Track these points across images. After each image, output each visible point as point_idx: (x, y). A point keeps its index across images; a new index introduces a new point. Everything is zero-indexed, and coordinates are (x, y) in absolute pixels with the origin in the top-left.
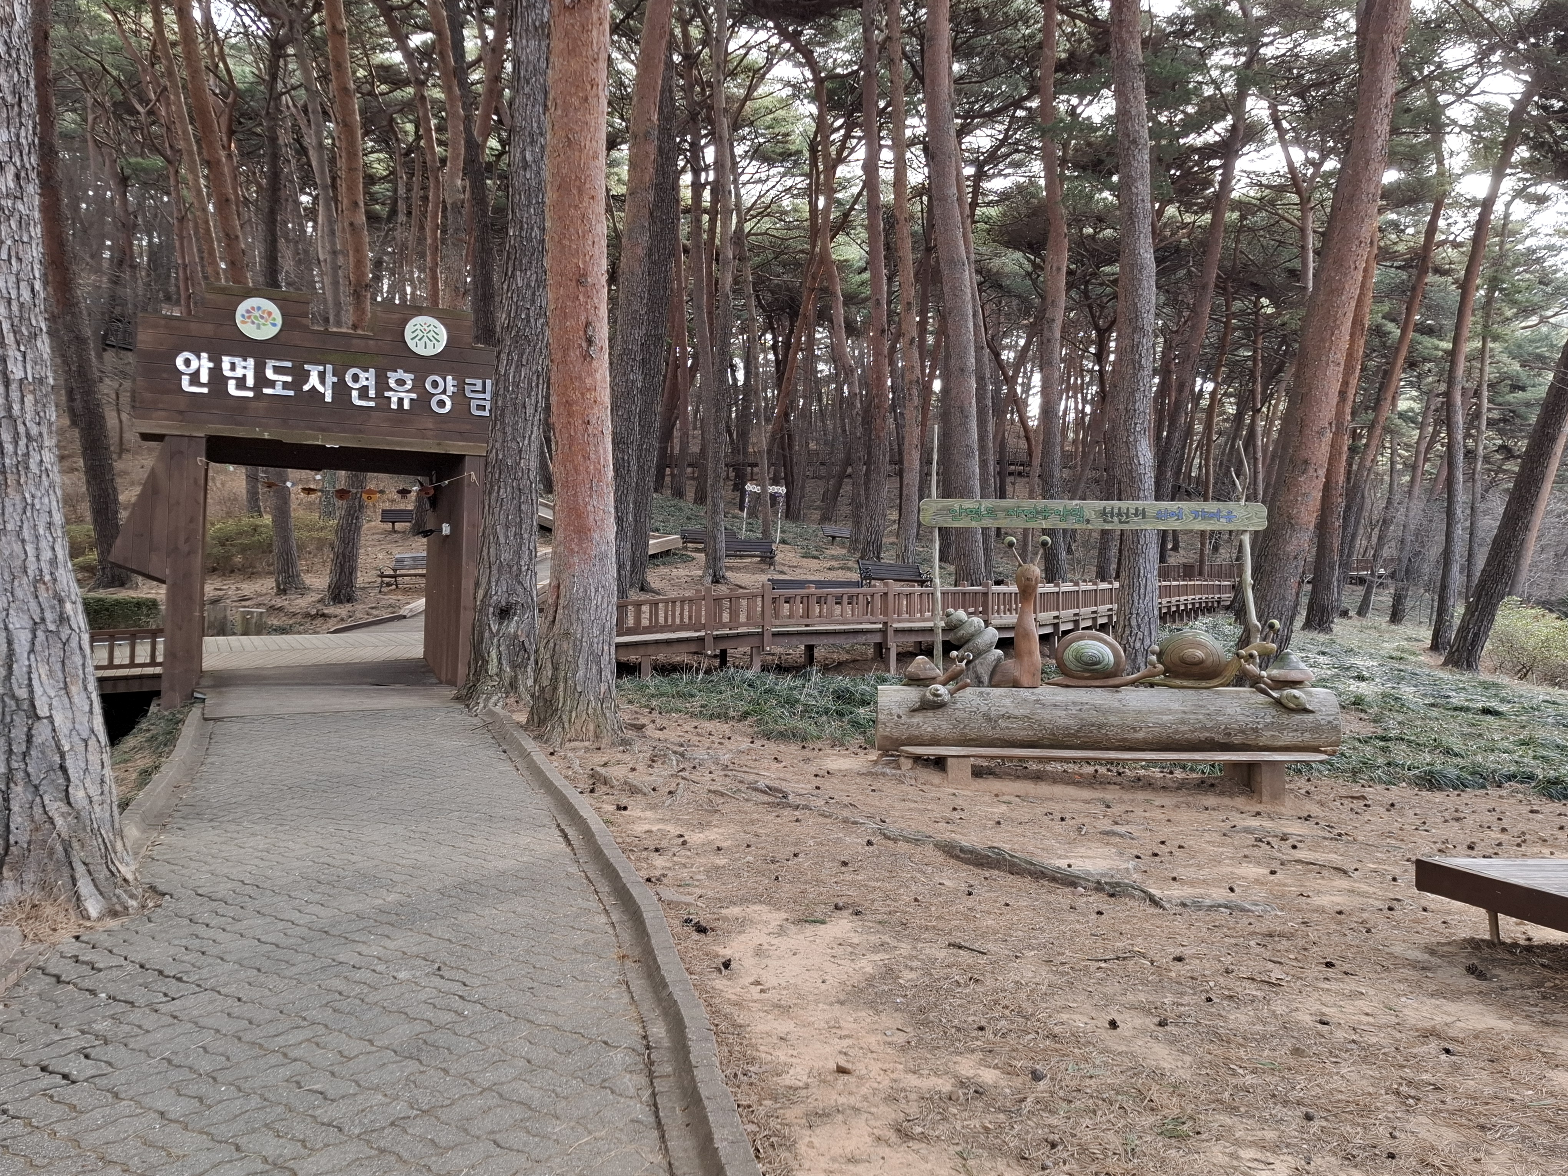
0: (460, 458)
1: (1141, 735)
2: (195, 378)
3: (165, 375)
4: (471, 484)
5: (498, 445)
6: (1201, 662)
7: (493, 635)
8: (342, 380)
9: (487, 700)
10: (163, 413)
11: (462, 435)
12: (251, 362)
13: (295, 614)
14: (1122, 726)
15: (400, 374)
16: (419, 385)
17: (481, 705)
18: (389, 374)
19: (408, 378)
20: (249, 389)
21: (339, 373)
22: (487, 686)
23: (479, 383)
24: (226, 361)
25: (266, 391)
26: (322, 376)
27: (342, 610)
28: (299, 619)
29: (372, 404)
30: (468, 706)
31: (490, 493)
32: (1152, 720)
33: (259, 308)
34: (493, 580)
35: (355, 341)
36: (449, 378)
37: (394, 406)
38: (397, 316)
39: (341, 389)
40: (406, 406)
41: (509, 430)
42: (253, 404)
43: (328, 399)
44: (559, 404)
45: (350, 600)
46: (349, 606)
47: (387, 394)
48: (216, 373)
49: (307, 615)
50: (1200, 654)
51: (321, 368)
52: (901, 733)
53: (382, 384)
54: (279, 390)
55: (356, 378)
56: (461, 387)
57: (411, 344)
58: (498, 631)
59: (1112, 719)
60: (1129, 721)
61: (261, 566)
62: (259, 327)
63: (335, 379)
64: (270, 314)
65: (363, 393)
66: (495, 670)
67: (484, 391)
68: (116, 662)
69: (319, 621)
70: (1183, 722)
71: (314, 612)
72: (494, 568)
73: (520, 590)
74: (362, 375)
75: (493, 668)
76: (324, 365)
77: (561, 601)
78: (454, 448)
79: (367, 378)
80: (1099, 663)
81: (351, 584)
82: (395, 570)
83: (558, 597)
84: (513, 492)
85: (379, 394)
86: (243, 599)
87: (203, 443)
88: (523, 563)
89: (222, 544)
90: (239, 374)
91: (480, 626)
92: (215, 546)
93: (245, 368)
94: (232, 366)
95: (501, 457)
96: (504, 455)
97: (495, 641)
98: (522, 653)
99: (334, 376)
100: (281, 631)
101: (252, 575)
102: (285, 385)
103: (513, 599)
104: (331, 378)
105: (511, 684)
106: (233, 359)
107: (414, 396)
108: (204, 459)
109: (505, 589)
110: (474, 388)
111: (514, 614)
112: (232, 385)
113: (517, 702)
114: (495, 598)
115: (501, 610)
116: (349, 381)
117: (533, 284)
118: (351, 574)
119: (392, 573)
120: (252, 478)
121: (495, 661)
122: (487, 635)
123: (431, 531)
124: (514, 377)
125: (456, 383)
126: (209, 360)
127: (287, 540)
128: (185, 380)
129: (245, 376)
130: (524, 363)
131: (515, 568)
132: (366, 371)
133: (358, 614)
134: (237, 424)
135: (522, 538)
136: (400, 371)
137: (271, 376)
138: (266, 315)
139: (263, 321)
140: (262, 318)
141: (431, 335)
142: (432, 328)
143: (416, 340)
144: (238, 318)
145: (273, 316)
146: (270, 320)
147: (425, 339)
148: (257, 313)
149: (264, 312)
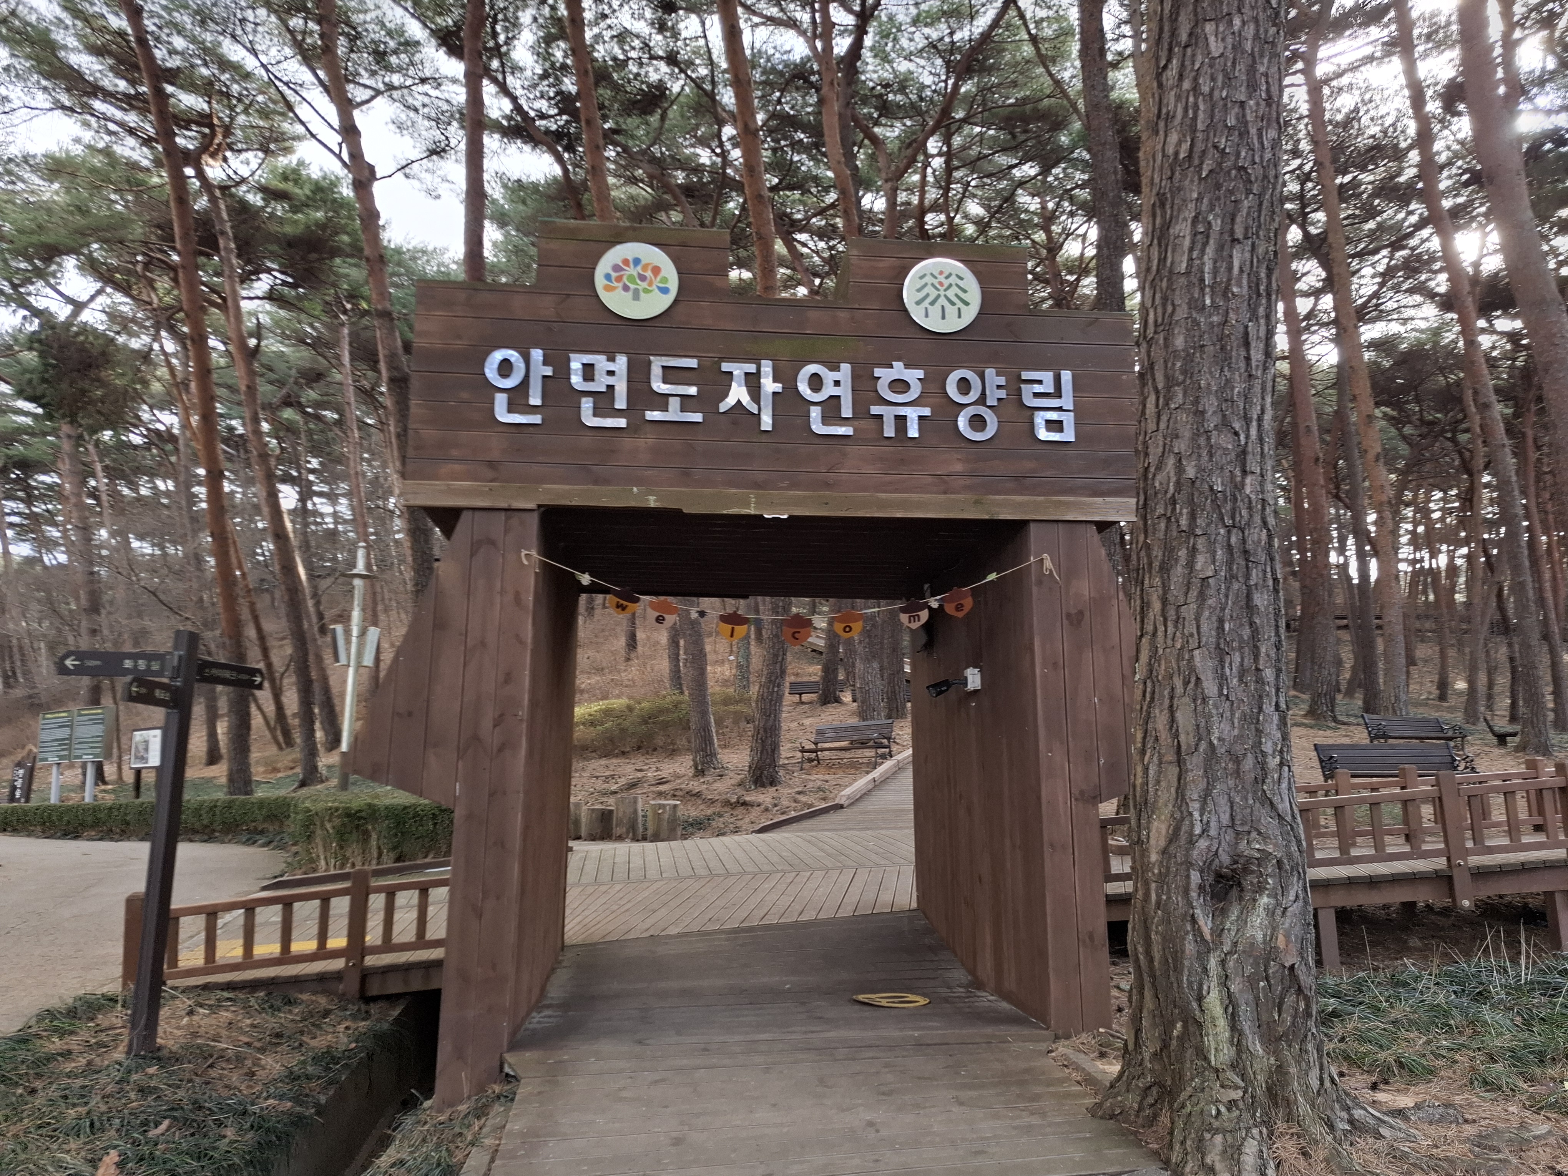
0: (1020, 526)
2: (518, 398)
3: (465, 395)
4: (1044, 579)
5: (1181, 446)
7: (1205, 948)
8: (791, 387)
10: (457, 467)
11: (1020, 482)
12: (622, 361)
13: (713, 802)
15: (898, 370)
16: (934, 390)
18: (878, 372)
19: (914, 375)
20: (619, 413)
21: (785, 376)
23: (1047, 377)
24: (576, 364)
25: (654, 415)
26: (753, 382)
27: (765, 797)
28: (717, 808)
29: (846, 431)
31: (1165, 569)
33: (637, 261)
34: (1194, 793)
35: (814, 314)
36: (990, 372)
37: (888, 434)
38: (888, 261)
39: (789, 403)
40: (913, 432)
41: (1210, 404)
42: (627, 442)
43: (767, 422)
45: (773, 782)
46: (772, 791)
47: (875, 410)
48: (557, 386)
49: (727, 803)
51: (751, 368)
53: (865, 392)
54: (674, 413)
55: (816, 382)
56: (1013, 388)
57: (917, 315)
58: (1219, 933)
61: (682, 742)
62: (636, 296)
63: (778, 387)
64: (656, 270)
65: (831, 407)
66: (1226, 1052)
67: (1058, 393)
69: (740, 814)
71: (734, 799)
72: (1195, 765)
73: (1268, 823)
74: (829, 376)
75: (1217, 1044)
76: (757, 362)
78: (1006, 507)
79: (839, 382)
81: (773, 763)
82: (816, 744)
84: (1230, 563)
85: (861, 411)
86: (661, 782)
87: (533, 522)
88: (1268, 747)
89: (646, 723)
90: (600, 384)
91: (1167, 921)
92: (640, 724)
93: (611, 373)
94: (589, 371)
95: (1191, 472)
96: (1200, 469)
97: (1213, 963)
98: (1290, 999)
99: (775, 380)
100: (698, 826)
101: (672, 752)
102: (686, 402)
103: (1252, 847)
104: (769, 385)
105: (1270, 1091)
106: (588, 358)
107: (926, 412)
108: (534, 553)
109: (1225, 819)
110: (1038, 388)
111: (1260, 888)
112: (587, 404)
113: (1305, 1154)
114: (1203, 844)
115: (1219, 876)
116: (804, 388)
117: (1248, 46)
118: (773, 751)
119: (813, 747)
120: (674, 658)
121: (1222, 1022)
122: (1190, 947)
123: (947, 683)
124: (1215, 272)
125: (1002, 381)
126: (545, 363)
127: (704, 714)
128: (501, 401)
129: (611, 388)
130: (1239, 233)
131: (1249, 763)
132: (835, 368)
133: (785, 802)
134: (597, 481)
135: (1260, 681)
136: (898, 365)
137: (659, 386)
138: (649, 274)
139: (644, 285)
140: (643, 278)
141: (951, 294)
142: (953, 280)
143: (926, 303)
144: (600, 281)
145: (663, 273)
146: (657, 282)
147: (942, 301)
148: (632, 271)
149: (645, 268)
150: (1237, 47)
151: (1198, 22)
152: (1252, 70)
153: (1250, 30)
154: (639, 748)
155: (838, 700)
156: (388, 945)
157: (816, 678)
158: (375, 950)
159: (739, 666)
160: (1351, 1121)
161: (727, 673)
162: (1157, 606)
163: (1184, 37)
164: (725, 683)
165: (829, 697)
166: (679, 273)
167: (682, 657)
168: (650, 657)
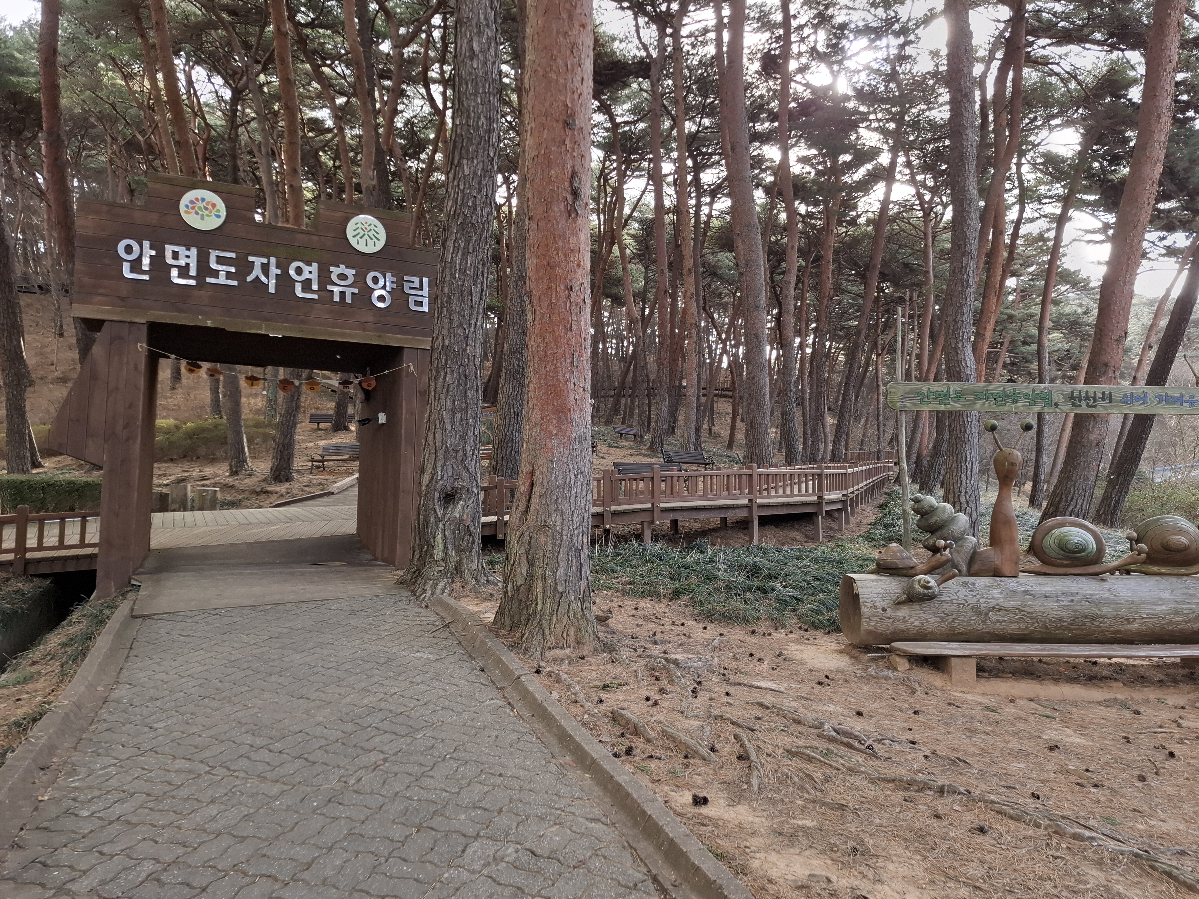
0: (400, 350)
1: (1135, 626)
2: (136, 266)
3: (107, 261)
4: (409, 375)
5: (444, 332)
6: (1186, 548)
7: (438, 520)
8: (285, 272)
9: (434, 586)
10: (103, 298)
11: (401, 329)
12: (194, 252)
13: (243, 491)
14: (1116, 618)
15: (342, 269)
16: (360, 280)
17: (429, 592)
18: (332, 269)
19: (350, 272)
20: (192, 278)
21: (283, 266)
22: (434, 570)
23: (417, 280)
24: (169, 249)
25: (209, 280)
26: (265, 269)
27: (282, 488)
28: (247, 494)
29: (315, 297)
30: (414, 592)
31: (436, 379)
32: (1145, 610)
33: (203, 200)
34: (439, 465)
35: (299, 236)
36: (389, 275)
37: (337, 299)
38: (339, 214)
39: (284, 280)
40: (348, 300)
41: (456, 317)
42: (197, 293)
43: (272, 290)
44: (537, 268)
45: (288, 479)
46: (287, 485)
47: (329, 287)
48: (158, 261)
49: (254, 492)
50: (1184, 540)
51: (265, 261)
52: (886, 627)
53: (324, 278)
54: (222, 280)
55: (299, 271)
56: (400, 284)
57: (353, 242)
58: (444, 515)
59: (1105, 610)
60: (1123, 612)
61: (220, 453)
62: (202, 218)
63: (279, 272)
64: (214, 205)
65: (307, 285)
66: (441, 555)
67: (421, 288)
68: (67, 542)
69: (262, 497)
70: (1176, 613)
71: (259, 489)
72: (440, 453)
73: (465, 475)
74: (306, 269)
75: (438, 553)
76: (268, 257)
77: (537, 489)
78: (393, 340)
79: (311, 272)
80: (1083, 551)
81: (289, 467)
82: (323, 456)
83: (532, 485)
84: (459, 378)
85: (322, 287)
86: (204, 478)
87: (145, 329)
88: (468, 448)
89: (190, 438)
90: (182, 262)
91: (426, 511)
92: (185, 439)
93: (188, 257)
94: (175, 255)
95: (447, 343)
96: (450, 342)
97: (441, 525)
98: (467, 537)
99: (277, 268)
100: (233, 505)
101: (213, 460)
102: (229, 275)
103: (459, 484)
104: (274, 271)
105: (456, 569)
106: (176, 248)
107: (356, 291)
108: (144, 345)
109: (450, 474)
110: (412, 285)
111: (460, 499)
112: (174, 272)
113: (463, 587)
114: (441, 483)
115: (447, 495)
116: (292, 272)
117: (479, 173)
118: (289, 459)
119: (320, 458)
120: (215, 391)
121: (441, 545)
122: (432, 519)
123: (369, 420)
124: (461, 264)
125: (394, 279)
126: (152, 248)
127: (238, 434)
128: (126, 266)
129: (188, 264)
130: (471, 250)
131: (460, 453)
132: (309, 264)
133: (295, 492)
134: (180, 311)
135: (467, 424)
136: (342, 266)
137: (214, 266)
138: (210, 207)
139: (207, 212)
140: (206, 209)
141: (370, 234)
142: (372, 227)
143: (358, 237)
144: (182, 208)
145: (217, 207)
146: (214, 212)
147: (366, 237)
148: (201, 204)
149: (208, 203)
150: (475, 173)
151: (461, 158)
152: (480, 183)
153: (480, 166)
154: (185, 457)
155: (347, 429)
156: (40, 547)
157: (331, 412)
158: (32, 550)
159: (269, 401)
160: (488, 581)
161: (260, 405)
162: (433, 393)
163: (456, 162)
164: (258, 412)
165: (340, 426)
166: (227, 207)
167: (221, 390)
168: (194, 388)
